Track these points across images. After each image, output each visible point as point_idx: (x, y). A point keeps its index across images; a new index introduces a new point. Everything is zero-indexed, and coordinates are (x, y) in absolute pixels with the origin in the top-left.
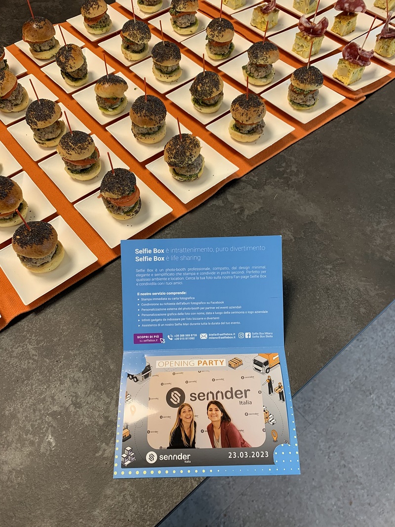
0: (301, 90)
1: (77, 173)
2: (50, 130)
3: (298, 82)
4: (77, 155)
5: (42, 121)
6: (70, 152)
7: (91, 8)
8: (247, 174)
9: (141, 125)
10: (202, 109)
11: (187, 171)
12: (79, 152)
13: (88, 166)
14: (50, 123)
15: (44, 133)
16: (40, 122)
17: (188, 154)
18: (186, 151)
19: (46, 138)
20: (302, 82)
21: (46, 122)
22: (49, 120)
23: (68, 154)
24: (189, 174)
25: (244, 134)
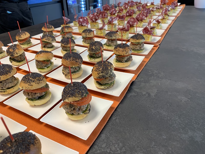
0: (138, 43)
1: (36, 100)
2: (10, 81)
3: (135, 40)
4: (37, 84)
5: (4, 75)
6: (32, 84)
7: (22, 35)
8: (136, 78)
9: (71, 66)
10: (95, 59)
11: (110, 80)
12: (38, 82)
13: (44, 94)
14: (10, 75)
15: (5, 84)
16: (3, 76)
17: (109, 68)
18: (108, 67)
19: (7, 87)
20: (137, 39)
21: (7, 75)
22: (9, 74)
23: (30, 85)
24: (110, 82)
25: (124, 62)
